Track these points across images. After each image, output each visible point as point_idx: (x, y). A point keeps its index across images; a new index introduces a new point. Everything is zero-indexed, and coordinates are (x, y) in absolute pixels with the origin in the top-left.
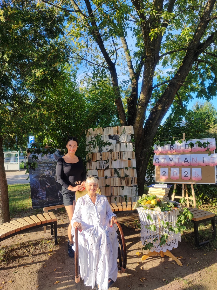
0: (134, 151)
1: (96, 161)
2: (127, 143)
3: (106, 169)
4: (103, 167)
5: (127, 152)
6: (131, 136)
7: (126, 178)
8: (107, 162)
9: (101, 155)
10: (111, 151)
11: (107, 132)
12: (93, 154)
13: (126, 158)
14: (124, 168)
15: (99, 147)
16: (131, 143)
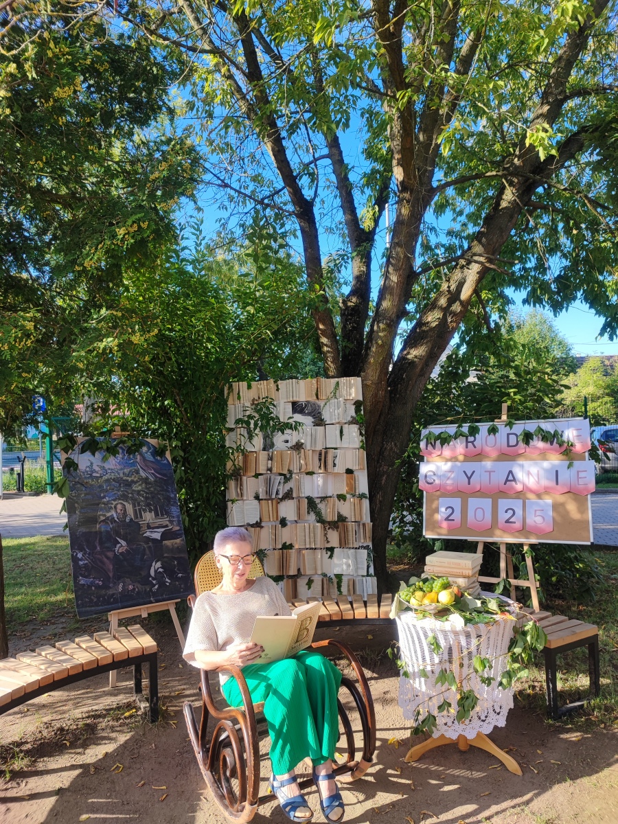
0: (362, 447)
1: (257, 475)
2: (346, 427)
3: (283, 499)
7: (340, 524)
8: (287, 479)
11: (287, 392)
12: (246, 455)
13: (340, 467)
14: (335, 495)
16: (356, 427)
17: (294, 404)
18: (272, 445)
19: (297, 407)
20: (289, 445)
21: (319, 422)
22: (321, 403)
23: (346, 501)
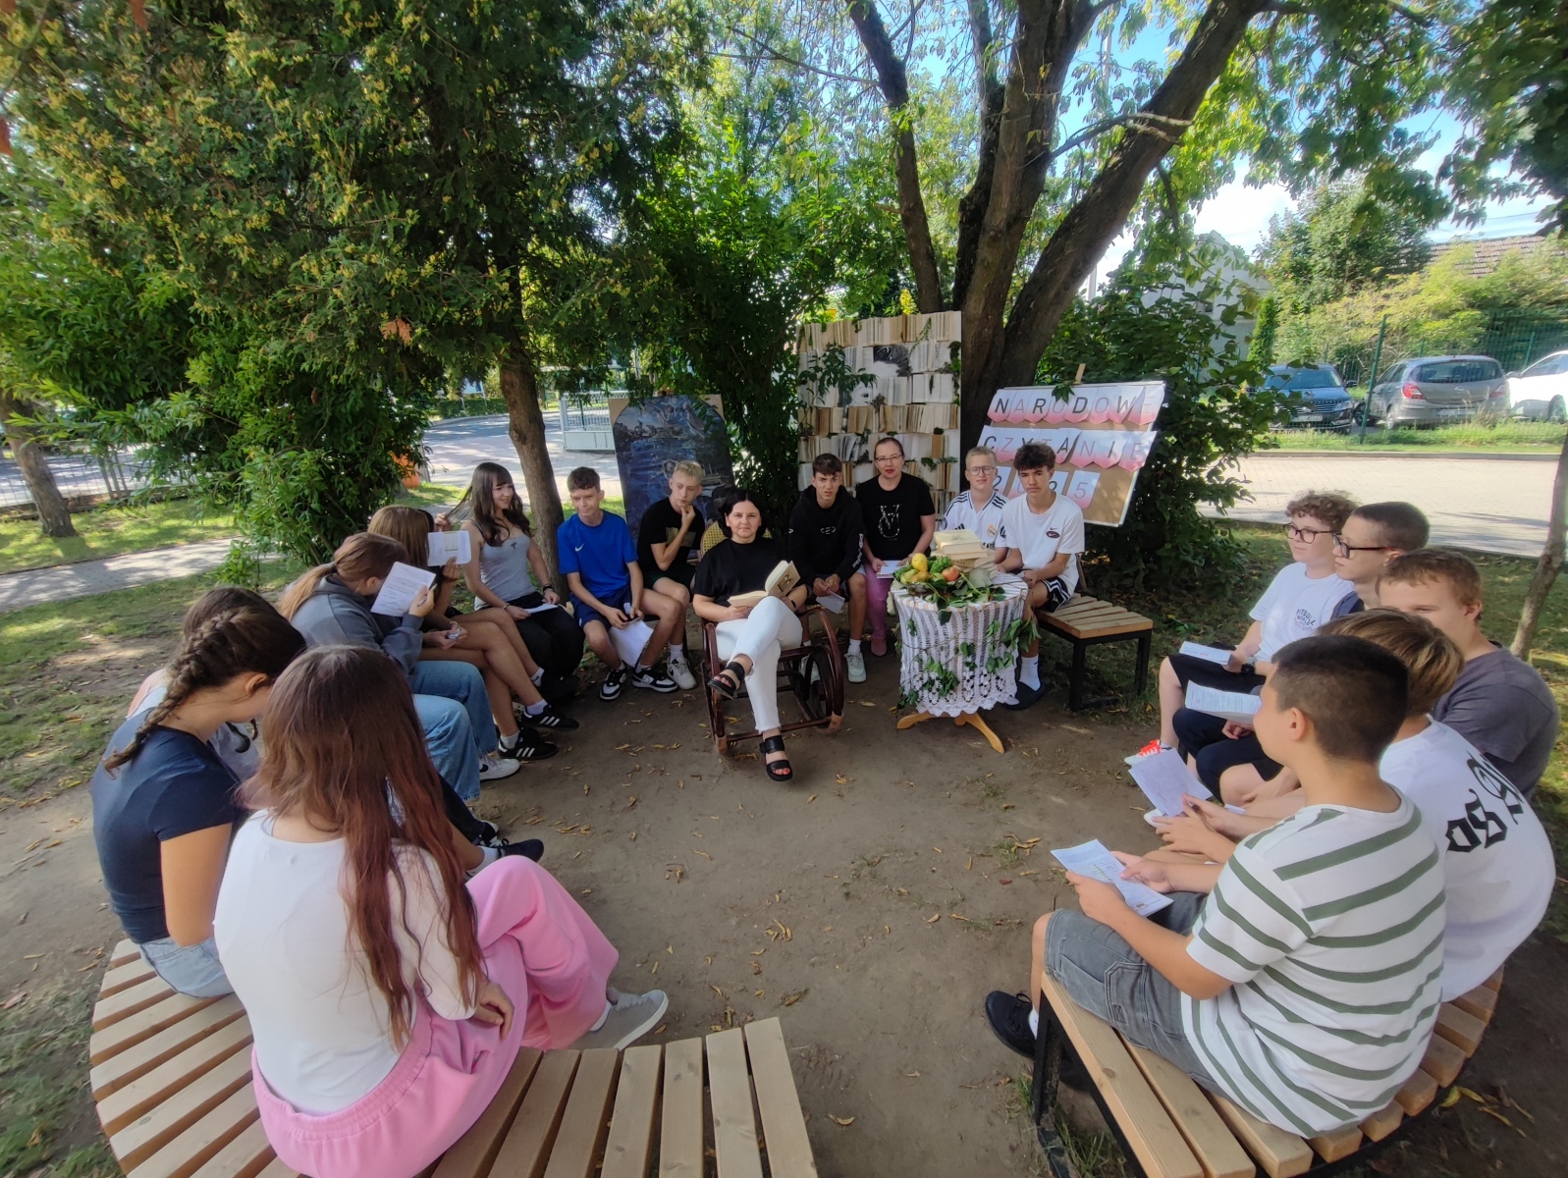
0: (956, 402)
1: (830, 435)
2: (937, 376)
3: (859, 462)
4: (852, 455)
5: (931, 407)
6: (949, 351)
8: (864, 440)
9: (846, 416)
10: (879, 401)
11: (868, 334)
12: (819, 412)
13: (927, 426)
14: (918, 460)
15: (842, 390)
16: (950, 376)
17: (876, 348)
18: (849, 400)
19: (880, 354)
20: (869, 399)
21: (905, 371)
22: (909, 346)
23: (933, 467)
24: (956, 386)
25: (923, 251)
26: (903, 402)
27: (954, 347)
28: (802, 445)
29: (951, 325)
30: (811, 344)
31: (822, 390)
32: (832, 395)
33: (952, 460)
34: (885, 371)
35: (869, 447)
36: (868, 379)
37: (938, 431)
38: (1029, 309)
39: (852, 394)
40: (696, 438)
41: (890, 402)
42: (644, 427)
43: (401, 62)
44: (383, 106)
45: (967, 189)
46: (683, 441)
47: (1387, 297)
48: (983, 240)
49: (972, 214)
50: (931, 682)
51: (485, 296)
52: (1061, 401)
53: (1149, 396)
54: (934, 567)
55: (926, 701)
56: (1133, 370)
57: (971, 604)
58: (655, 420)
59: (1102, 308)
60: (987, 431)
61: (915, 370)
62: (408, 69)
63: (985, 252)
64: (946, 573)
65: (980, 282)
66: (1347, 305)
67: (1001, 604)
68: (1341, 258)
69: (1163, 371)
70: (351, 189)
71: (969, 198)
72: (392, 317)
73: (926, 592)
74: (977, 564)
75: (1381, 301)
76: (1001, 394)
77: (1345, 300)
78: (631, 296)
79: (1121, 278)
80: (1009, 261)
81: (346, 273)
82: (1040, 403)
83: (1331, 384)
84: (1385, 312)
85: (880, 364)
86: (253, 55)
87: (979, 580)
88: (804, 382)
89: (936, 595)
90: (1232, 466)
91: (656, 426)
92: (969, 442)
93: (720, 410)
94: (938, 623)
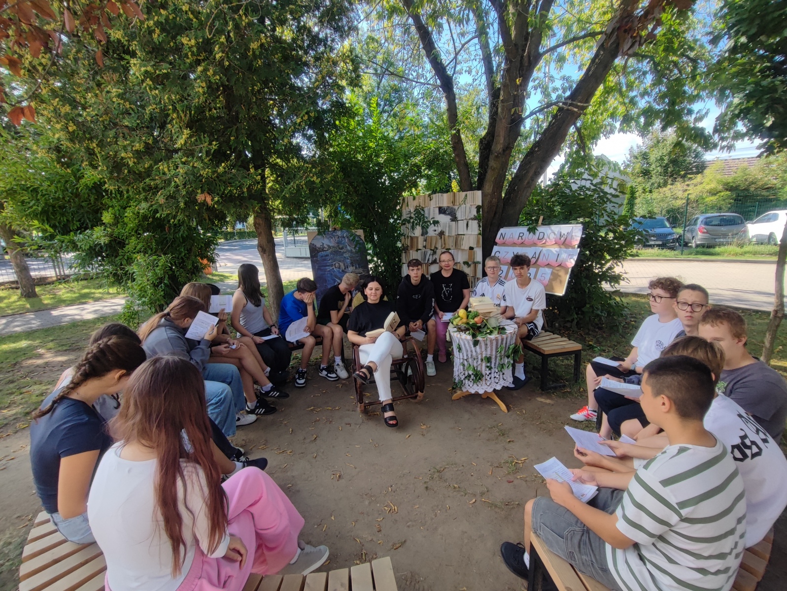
0: (480, 234)
1: (417, 250)
2: (470, 222)
3: (432, 263)
4: (428, 260)
5: (467, 236)
6: (475, 210)
8: (434, 253)
9: (425, 240)
10: (442, 234)
11: (436, 201)
12: (412, 238)
13: (465, 246)
14: (462, 262)
15: (423, 228)
16: (476, 222)
17: (440, 208)
18: (427, 233)
19: (442, 211)
20: (437, 232)
21: (454, 219)
22: (456, 207)
23: (469, 265)
24: (479, 226)
25: (462, 162)
26: (453, 234)
27: (478, 208)
28: (404, 255)
29: (477, 197)
30: (408, 206)
31: (413, 228)
32: (418, 231)
33: (479, 263)
34: (444, 219)
35: (437, 256)
36: (436, 223)
37: (471, 248)
38: (514, 190)
39: (428, 230)
40: (351, 252)
41: (447, 234)
42: (325, 246)
43: (214, 74)
44: (204, 93)
45: (483, 133)
46: (344, 252)
47: (688, 185)
48: (492, 157)
49: (486, 145)
50: (469, 376)
51: (249, 182)
52: (532, 234)
53: (574, 231)
54: (470, 317)
55: (467, 385)
56: (566, 219)
57: (489, 336)
58: (330, 242)
59: (551, 190)
60: (495, 248)
61: (459, 218)
62: (218, 77)
63: (492, 163)
64: (476, 319)
65: (490, 176)
66: (670, 189)
67: (504, 336)
68: (666, 167)
69: (581, 220)
70: (187, 132)
71: (484, 138)
72: (202, 192)
73: (466, 330)
74: (492, 315)
75: (685, 187)
76: (502, 231)
77: (669, 186)
78: (320, 182)
79: (559, 175)
80: (505, 167)
81: (181, 171)
82: (521, 235)
83: (665, 227)
84: (688, 192)
85: (442, 216)
86: (143, 69)
87: (493, 323)
88: (405, 224)
89: (471, 331)
90: (617, 265)
91: (331, 245)
92: (487, 253)
93: (363, 237)
94: (472, 346)
